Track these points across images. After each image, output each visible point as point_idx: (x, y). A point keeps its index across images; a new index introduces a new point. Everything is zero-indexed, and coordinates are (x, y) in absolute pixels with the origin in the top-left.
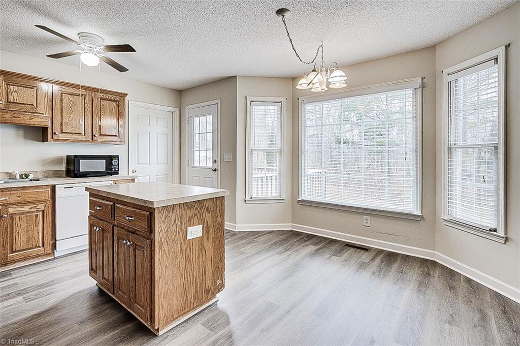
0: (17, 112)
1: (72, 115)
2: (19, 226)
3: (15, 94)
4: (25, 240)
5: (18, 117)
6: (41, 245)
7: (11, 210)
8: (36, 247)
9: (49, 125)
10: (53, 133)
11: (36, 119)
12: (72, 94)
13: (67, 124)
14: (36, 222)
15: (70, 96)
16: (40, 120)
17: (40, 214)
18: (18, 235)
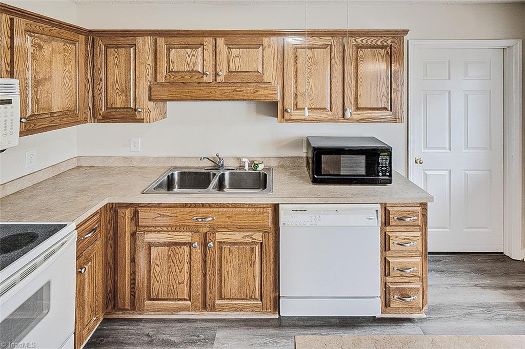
0: (239, 85)
1: (311, 81)
2: (229, 262)
3: (237, 59)
4: (236, 283)
5: (239, 91)
6: (257, 295)
7: (219, 236)
8: (251, 298)
9: (279, 98)
10: (284, 110)
11: (261, 92)
12: (311, 48)
13: (303, 95)
14: (250, 260)
15: (309, 51)
16: (267, 92)
17: (257, 248)
18: (228, 274)
